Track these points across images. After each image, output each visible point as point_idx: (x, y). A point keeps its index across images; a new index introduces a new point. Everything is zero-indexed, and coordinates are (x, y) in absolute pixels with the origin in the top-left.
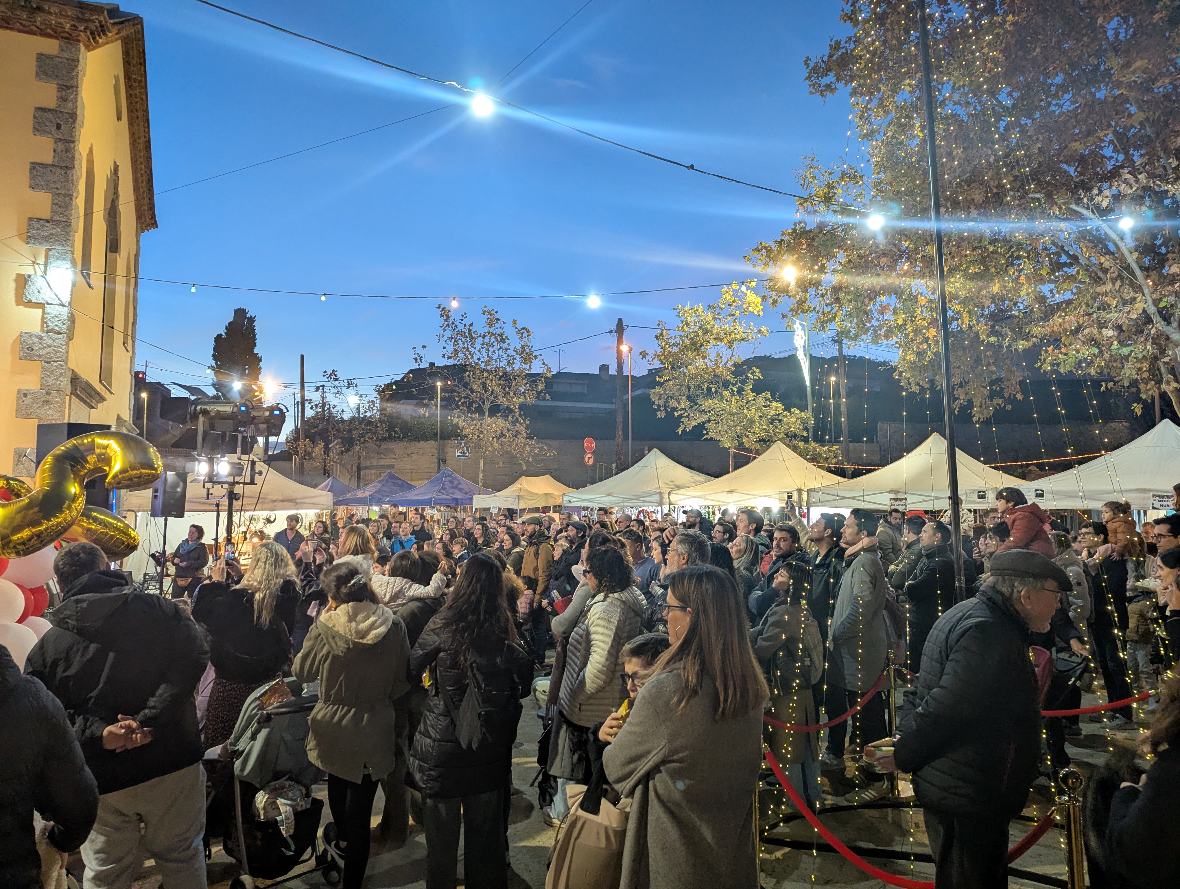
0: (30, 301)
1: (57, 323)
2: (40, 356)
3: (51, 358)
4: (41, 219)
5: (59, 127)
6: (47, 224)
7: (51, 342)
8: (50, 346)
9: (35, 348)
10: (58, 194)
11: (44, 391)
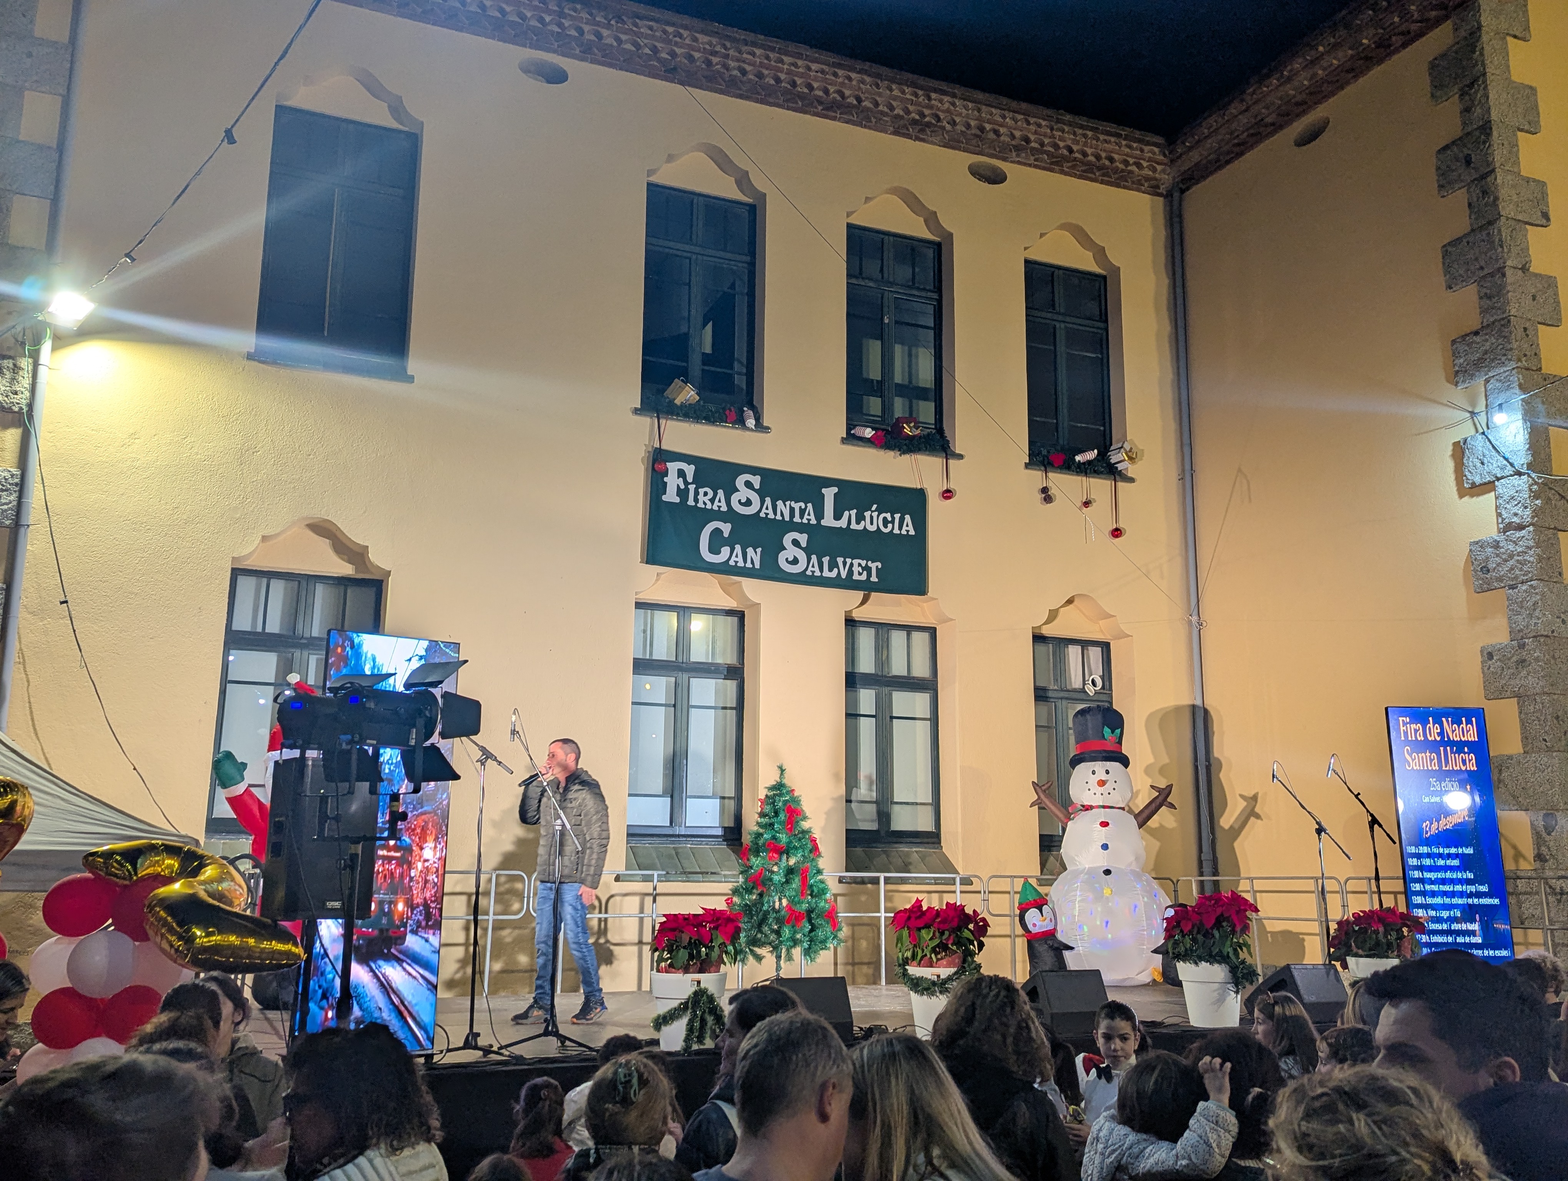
0: (1474, 485)
1: (1515, 510)
2: (1500, 579)
3: (1516, 578)
4: (1467, 335)
5: (1468, 161)
6: (1477, 339)
7: (1511, 547)
8: (1511, 556)
9: (1491, 566)
10: (1484, 277)
11: (1515, 643)
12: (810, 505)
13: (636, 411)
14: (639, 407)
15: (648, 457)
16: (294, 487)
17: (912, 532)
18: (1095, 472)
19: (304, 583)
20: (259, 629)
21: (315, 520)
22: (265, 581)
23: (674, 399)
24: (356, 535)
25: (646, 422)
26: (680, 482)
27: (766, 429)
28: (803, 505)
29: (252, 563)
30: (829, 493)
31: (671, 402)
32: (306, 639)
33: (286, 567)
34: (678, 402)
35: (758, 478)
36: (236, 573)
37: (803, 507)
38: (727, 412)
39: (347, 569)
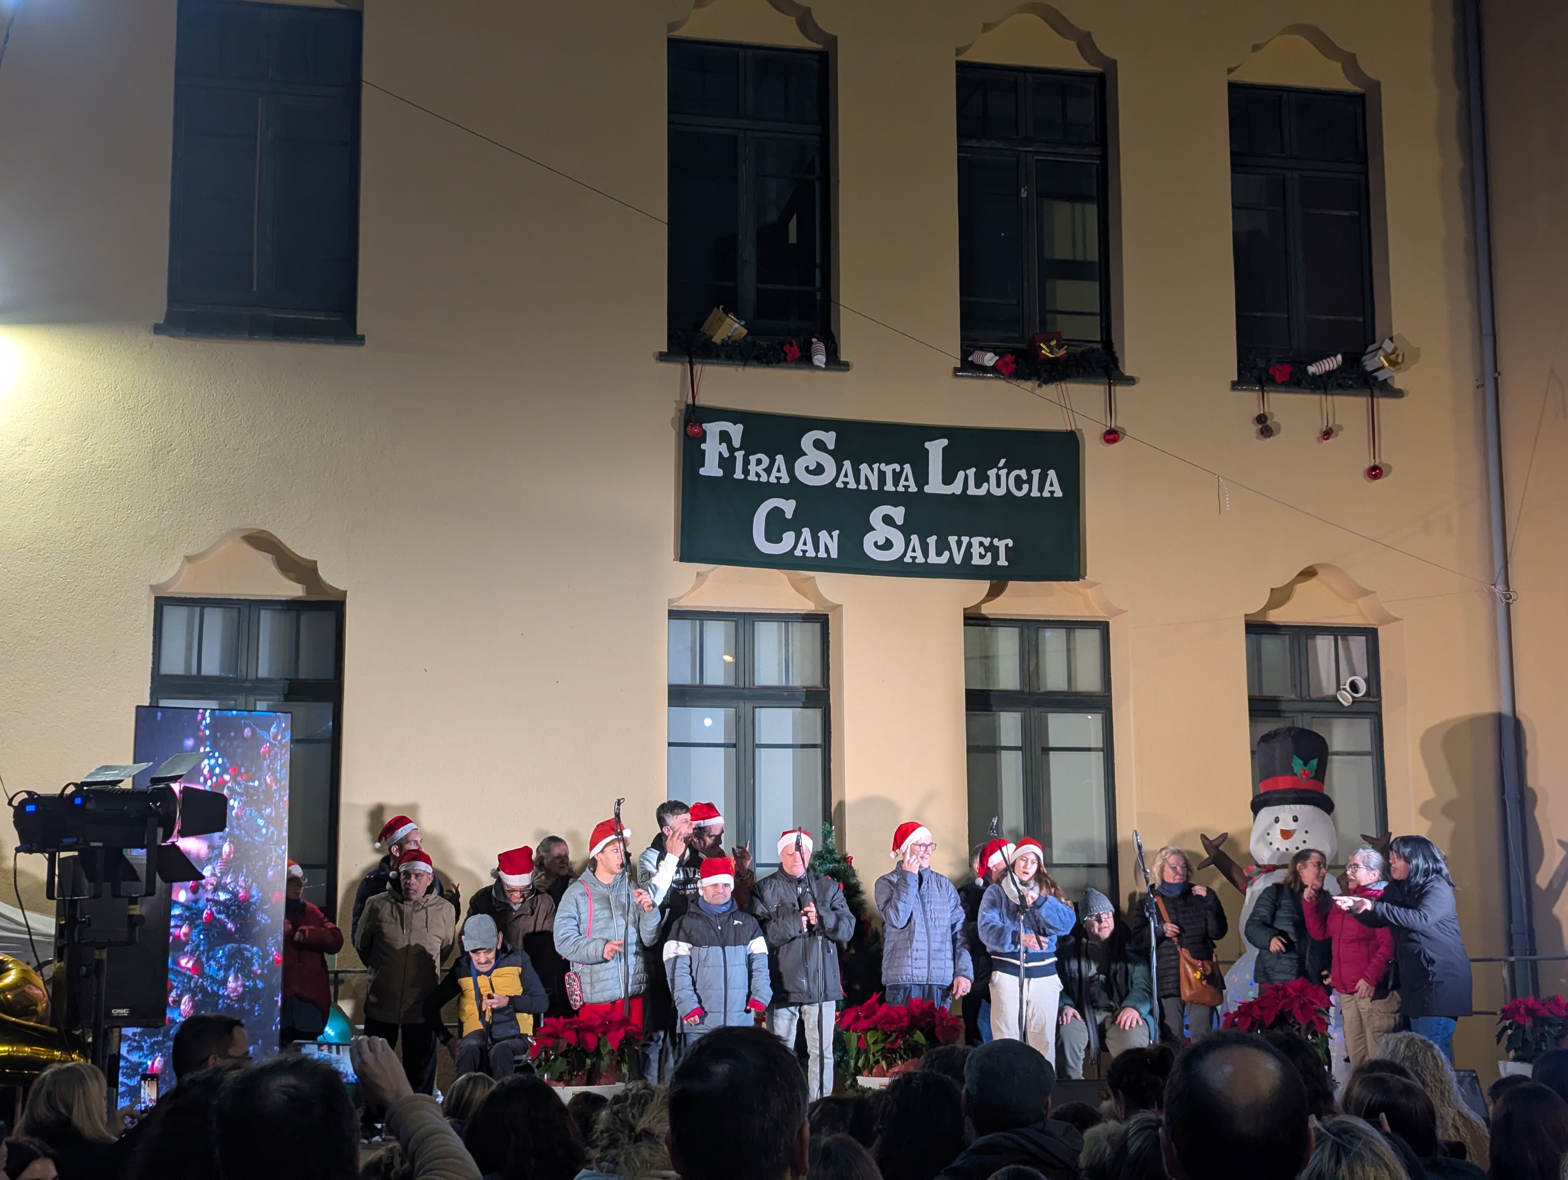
12: (907, 467)
13: (662, 357)
14: (666, 350)
15: (680, 418)
16: (220, 493)
17: (1059, 494)
18: (1340, 386)
19: (245, 610)
20: (194, 672)
21: (250, 532)
22: (198, 610)
23: (712, 337)
24: (301, 549)
25: (676, 370)
26: (724, 449)
27: (845, 366)
28: (897, 467)
29: (178, 590)
30: (935, 449)
31: (708, 341)
32: (251, 681)
33: (219, 592)
34: (717, 339)
35: (832, 435)
36: (162, 603)
37: (898, 469)
38: (787, 348)
39: (294, 590)
